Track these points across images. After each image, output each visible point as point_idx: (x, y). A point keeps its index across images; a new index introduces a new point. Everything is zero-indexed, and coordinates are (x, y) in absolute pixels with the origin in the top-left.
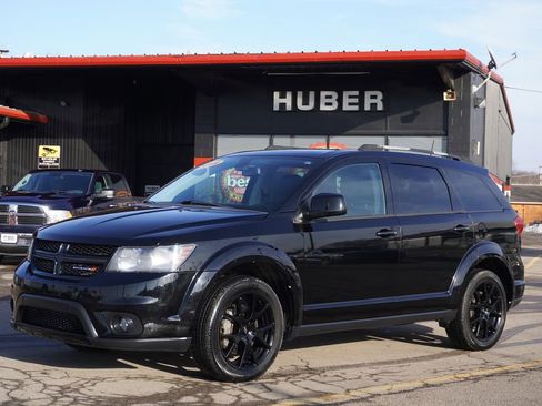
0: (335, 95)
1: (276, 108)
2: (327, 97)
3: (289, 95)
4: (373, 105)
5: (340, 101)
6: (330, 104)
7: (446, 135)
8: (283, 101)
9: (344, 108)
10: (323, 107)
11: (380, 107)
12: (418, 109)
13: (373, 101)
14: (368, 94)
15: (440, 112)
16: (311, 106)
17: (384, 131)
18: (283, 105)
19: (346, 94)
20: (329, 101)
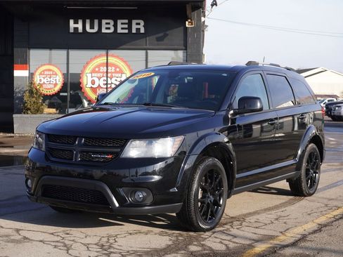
0: (112, 22)
1: (72, 30)
2: (107, 23)
3: (80, 22)
4: (138, 30)
5: (115, 26)
6: (109, 28)
7: (186, 49)
8: (76, 26)
9: (118, 32)
10: (104, 31)
11: (142, 31)
12: (168, 32)
13: (138, 26)
14: (134, 22)
15: (181, 34)
16: (96, 30)
17: (145, 47)
18: (76, 29)
19: (119, 22)
20: (108, 26)
